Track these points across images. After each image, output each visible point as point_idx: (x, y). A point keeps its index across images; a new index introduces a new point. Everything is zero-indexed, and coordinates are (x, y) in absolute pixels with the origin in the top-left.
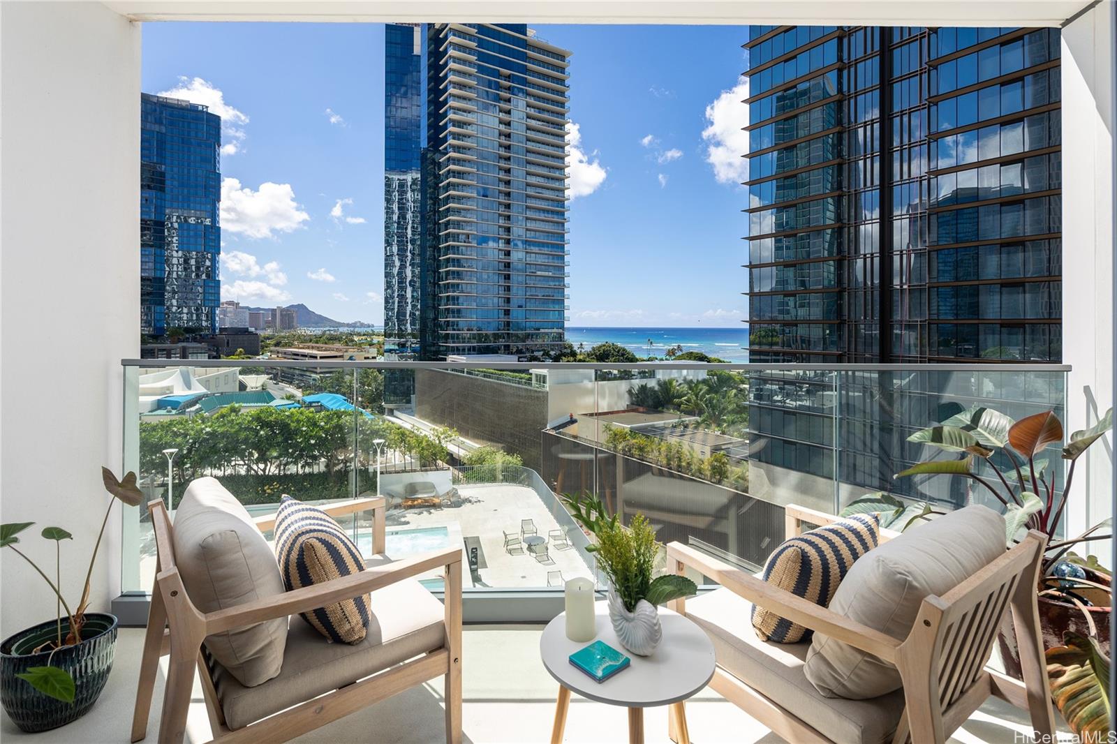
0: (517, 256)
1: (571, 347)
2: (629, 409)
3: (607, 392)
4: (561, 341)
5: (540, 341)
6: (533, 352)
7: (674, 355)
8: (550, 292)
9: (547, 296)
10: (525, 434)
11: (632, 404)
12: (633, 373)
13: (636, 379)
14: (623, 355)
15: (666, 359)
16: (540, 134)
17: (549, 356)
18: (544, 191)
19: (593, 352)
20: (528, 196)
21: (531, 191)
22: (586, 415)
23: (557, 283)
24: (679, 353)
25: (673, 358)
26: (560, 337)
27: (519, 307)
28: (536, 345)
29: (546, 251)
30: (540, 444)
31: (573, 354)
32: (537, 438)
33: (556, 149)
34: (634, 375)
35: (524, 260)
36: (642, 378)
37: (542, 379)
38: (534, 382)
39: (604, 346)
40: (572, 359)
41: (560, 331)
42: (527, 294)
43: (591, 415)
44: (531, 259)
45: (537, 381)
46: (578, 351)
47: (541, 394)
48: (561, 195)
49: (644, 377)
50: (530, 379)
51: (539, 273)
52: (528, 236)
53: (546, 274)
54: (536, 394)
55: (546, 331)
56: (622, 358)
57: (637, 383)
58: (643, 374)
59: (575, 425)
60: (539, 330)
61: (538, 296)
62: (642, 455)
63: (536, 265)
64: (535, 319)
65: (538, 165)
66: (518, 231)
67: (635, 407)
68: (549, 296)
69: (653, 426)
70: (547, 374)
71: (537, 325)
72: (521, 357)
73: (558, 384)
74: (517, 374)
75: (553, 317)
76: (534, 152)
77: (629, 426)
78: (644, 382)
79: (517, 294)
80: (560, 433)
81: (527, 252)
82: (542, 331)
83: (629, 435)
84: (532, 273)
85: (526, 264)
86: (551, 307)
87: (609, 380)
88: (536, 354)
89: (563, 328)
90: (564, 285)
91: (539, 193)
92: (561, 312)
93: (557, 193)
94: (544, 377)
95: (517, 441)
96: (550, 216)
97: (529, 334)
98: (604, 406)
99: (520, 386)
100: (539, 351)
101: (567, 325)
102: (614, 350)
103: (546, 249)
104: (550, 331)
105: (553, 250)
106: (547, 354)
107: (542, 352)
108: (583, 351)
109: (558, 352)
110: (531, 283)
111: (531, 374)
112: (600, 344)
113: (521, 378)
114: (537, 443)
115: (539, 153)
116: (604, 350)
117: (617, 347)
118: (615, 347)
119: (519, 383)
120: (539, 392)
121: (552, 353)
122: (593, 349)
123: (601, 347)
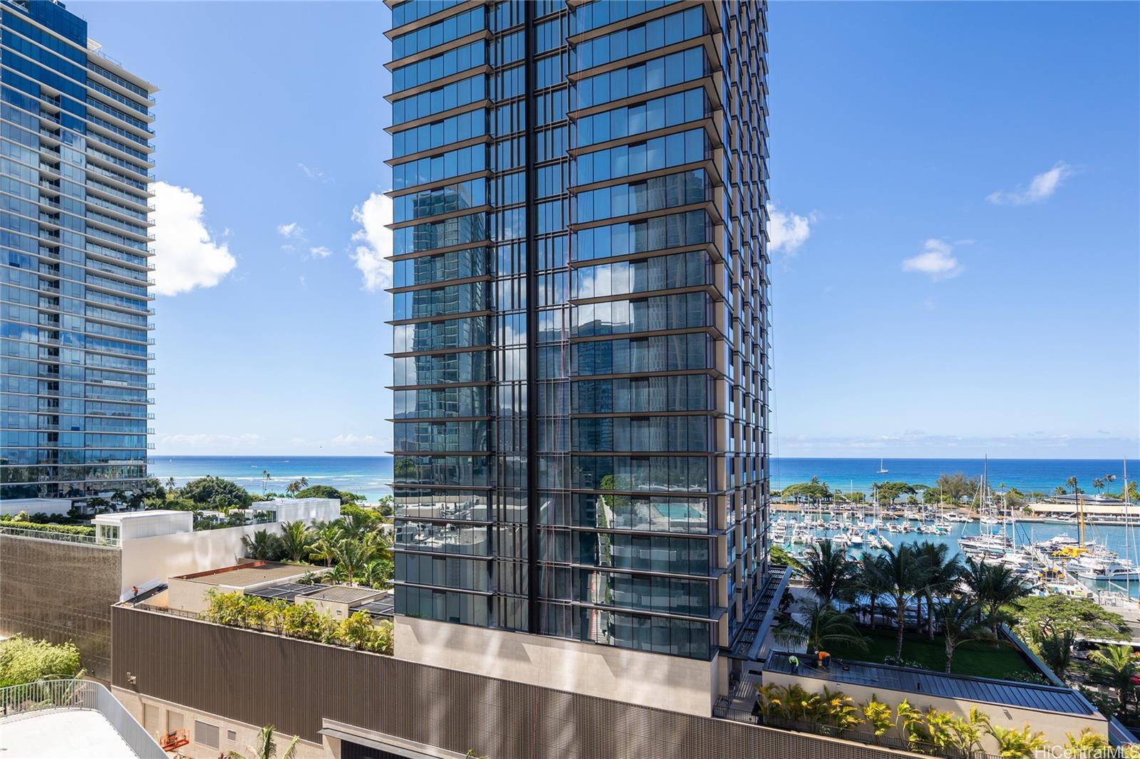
0: (70, 356)
1: (156, 483)
2: (241, 566)
3: (210, 546)
4: (141, 476)
5: (108, 477)
6: (96, 493)
7: (297, 489)
8: (125, 410)
9: (119, 415)
10: (84, 613)
11: (247, 557)
12: (246, 516)
13: (251, 524)
14: (231, 492)
15: (288, 496)
16: (108, 189)
17: (124, 499)
18: (114, 269)
19: (188, 490)
20: (88, 273)
21: (92, 266)
22: (181, 577)
23: (136, 398)
24: (303, 488)
25: (296, 493)
26: (141, 471)
27: (73, 429)
28: (102, 483)
29: (118, 351)
30: (109, 624)
31: (161, 494)
32: (104, 617)
33: (134, 214)
34: (249, 519)
35: (82, 362)
36: (259, 522)
37: (112, 532)
38: (98, 537)
39: (205, 480)
40: (158, 501)
41: (141, 463)
42: (88, 411)
43: (189, 577)
44: (95, 362)
45: (104, 534)
46: (167, 488)
47: (110, 554)
48: (142, 277)
49: (263, 521)
50: (92, 534)
51: (106, 382)
52: (88, 329)
53: (119, 384)
54: (102, 555)
55: (119, 463)
56: (229, 496)
57: (251, 530)
58: (261, 518)
59: (165, 593)
60: (106, 461)
61: (105, 414)
62: (261, 625)
63: (101, 370)
64: (99, 447)
65: (106, 231)
66: (70, 321)
67: (250, 561)
68: (124, 415)
69: (275, 586)
70: (121, 525)
71: (105, 455)
72: (77, 501)
73: (137, 538)
74: (69, 527)
75: (127, 443)
76: (98, 213)
77: (244, 588)
78: (261, 528)
79: (71, 410)
80: (142, 607)
81: (86, 352)
82: (111, 463)
83: (244, 600)
84: (95, 381)
85: (86, 368)
86: (126, 430)
87: (213, 528)
88: (101, 495)
89: (144, 458)
90: (146, 401)
91: (107, 271)
92: (142, 437)
93: (135, 274)
94: (116, 529)
95: (69, 623)
96: (125, 304)
97: (91, 468)
98: (205, 564)
99: (76, 544)
100: (106, 491)
101: (150, 453)
102: (219, 486)
103: (118, 349)
104: (125, 462)
105: (129, 351)
106: (119, 495)
107: (112, 494)
108: (174, 488)
109: (137, 492)
110: (94, 395)
111: (94, 526)
112: (199, 478)
113: (78, 533)
114: (104, 623)
115: (107, 216)
116: (204, 487)
117: (223, 482)
118: (220, 483)
119: (73, 540)
120: (107, 551)
121: (128, 494)
122: (189, 485)
123: (199, 482)
